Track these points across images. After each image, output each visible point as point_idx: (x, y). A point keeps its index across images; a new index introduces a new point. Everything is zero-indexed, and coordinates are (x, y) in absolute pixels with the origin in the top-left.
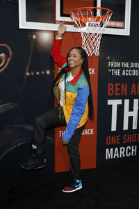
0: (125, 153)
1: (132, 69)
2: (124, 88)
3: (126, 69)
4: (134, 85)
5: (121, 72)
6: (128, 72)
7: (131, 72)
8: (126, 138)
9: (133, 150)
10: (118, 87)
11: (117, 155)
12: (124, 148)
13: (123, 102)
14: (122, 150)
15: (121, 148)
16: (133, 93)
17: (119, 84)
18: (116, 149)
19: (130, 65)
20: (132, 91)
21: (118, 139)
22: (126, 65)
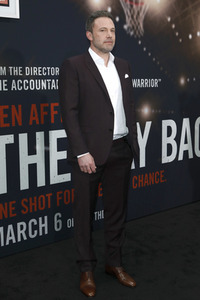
0: (27, 232)
1: (29, 78)
2: (17, 114)
3: (17, 78)
4: (34, 106)
5: (9, 85)
6: (21, 85)
7: (28, 85)
8: (28, 204)
9: (41, 226)
10: (5, 111)
11: (13, 238)
12: (24, 224)
13: (16, 139)
14: (22, 227)
15: (19, 224)
16: (34, 122)
17: (7, 107)
18: (10, 227)
19: (23, 71)
20: (32, 119)
21: (12, 209)
22: (17, 71)
